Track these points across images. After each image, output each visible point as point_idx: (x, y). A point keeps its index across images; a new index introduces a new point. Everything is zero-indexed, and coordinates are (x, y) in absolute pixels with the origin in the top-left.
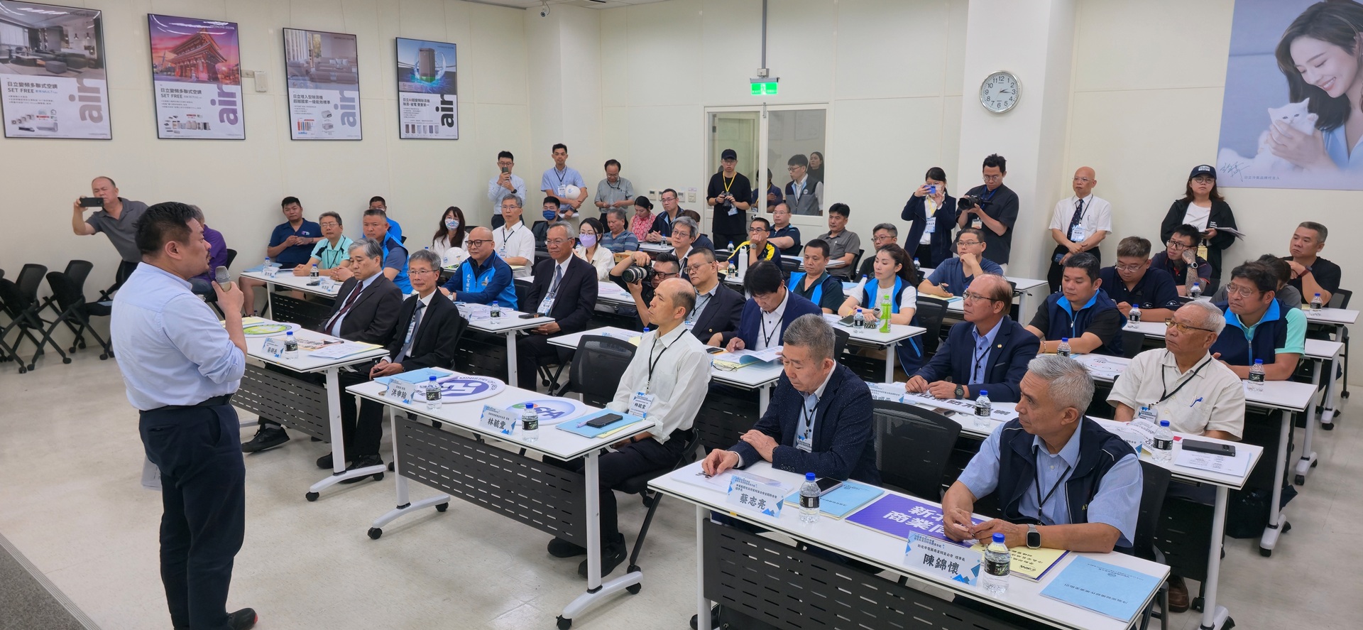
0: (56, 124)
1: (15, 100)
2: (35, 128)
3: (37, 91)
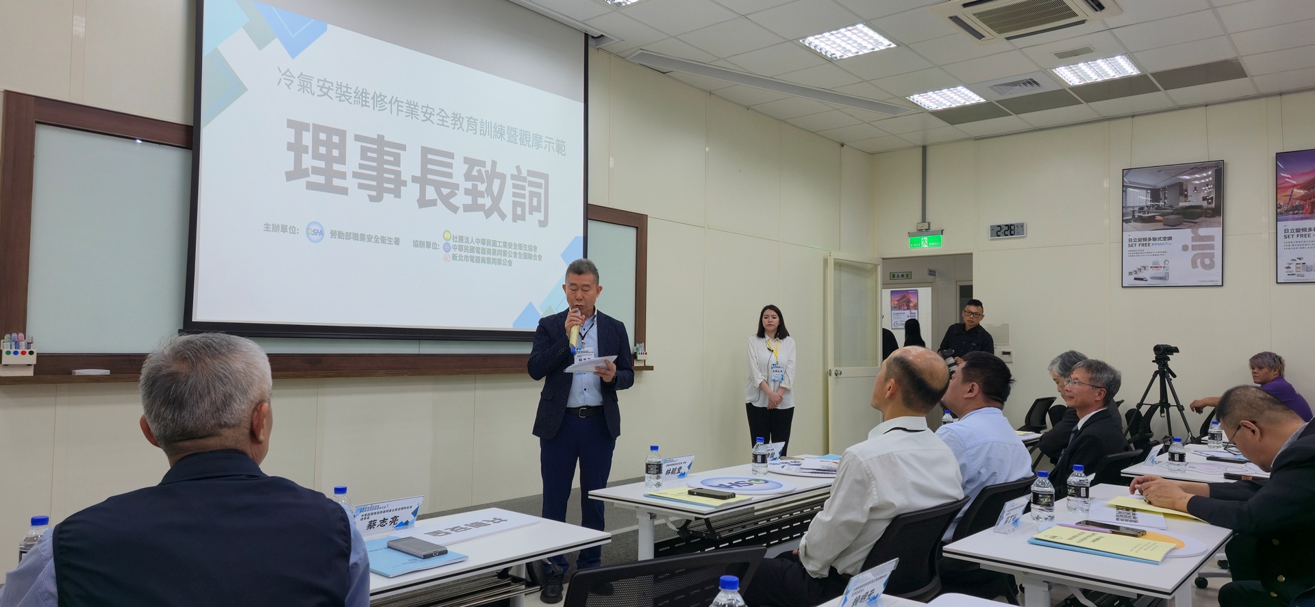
0: (1167, 274)
1: (1133, 254)
2: (1148, 278)
3: (1153, 244)
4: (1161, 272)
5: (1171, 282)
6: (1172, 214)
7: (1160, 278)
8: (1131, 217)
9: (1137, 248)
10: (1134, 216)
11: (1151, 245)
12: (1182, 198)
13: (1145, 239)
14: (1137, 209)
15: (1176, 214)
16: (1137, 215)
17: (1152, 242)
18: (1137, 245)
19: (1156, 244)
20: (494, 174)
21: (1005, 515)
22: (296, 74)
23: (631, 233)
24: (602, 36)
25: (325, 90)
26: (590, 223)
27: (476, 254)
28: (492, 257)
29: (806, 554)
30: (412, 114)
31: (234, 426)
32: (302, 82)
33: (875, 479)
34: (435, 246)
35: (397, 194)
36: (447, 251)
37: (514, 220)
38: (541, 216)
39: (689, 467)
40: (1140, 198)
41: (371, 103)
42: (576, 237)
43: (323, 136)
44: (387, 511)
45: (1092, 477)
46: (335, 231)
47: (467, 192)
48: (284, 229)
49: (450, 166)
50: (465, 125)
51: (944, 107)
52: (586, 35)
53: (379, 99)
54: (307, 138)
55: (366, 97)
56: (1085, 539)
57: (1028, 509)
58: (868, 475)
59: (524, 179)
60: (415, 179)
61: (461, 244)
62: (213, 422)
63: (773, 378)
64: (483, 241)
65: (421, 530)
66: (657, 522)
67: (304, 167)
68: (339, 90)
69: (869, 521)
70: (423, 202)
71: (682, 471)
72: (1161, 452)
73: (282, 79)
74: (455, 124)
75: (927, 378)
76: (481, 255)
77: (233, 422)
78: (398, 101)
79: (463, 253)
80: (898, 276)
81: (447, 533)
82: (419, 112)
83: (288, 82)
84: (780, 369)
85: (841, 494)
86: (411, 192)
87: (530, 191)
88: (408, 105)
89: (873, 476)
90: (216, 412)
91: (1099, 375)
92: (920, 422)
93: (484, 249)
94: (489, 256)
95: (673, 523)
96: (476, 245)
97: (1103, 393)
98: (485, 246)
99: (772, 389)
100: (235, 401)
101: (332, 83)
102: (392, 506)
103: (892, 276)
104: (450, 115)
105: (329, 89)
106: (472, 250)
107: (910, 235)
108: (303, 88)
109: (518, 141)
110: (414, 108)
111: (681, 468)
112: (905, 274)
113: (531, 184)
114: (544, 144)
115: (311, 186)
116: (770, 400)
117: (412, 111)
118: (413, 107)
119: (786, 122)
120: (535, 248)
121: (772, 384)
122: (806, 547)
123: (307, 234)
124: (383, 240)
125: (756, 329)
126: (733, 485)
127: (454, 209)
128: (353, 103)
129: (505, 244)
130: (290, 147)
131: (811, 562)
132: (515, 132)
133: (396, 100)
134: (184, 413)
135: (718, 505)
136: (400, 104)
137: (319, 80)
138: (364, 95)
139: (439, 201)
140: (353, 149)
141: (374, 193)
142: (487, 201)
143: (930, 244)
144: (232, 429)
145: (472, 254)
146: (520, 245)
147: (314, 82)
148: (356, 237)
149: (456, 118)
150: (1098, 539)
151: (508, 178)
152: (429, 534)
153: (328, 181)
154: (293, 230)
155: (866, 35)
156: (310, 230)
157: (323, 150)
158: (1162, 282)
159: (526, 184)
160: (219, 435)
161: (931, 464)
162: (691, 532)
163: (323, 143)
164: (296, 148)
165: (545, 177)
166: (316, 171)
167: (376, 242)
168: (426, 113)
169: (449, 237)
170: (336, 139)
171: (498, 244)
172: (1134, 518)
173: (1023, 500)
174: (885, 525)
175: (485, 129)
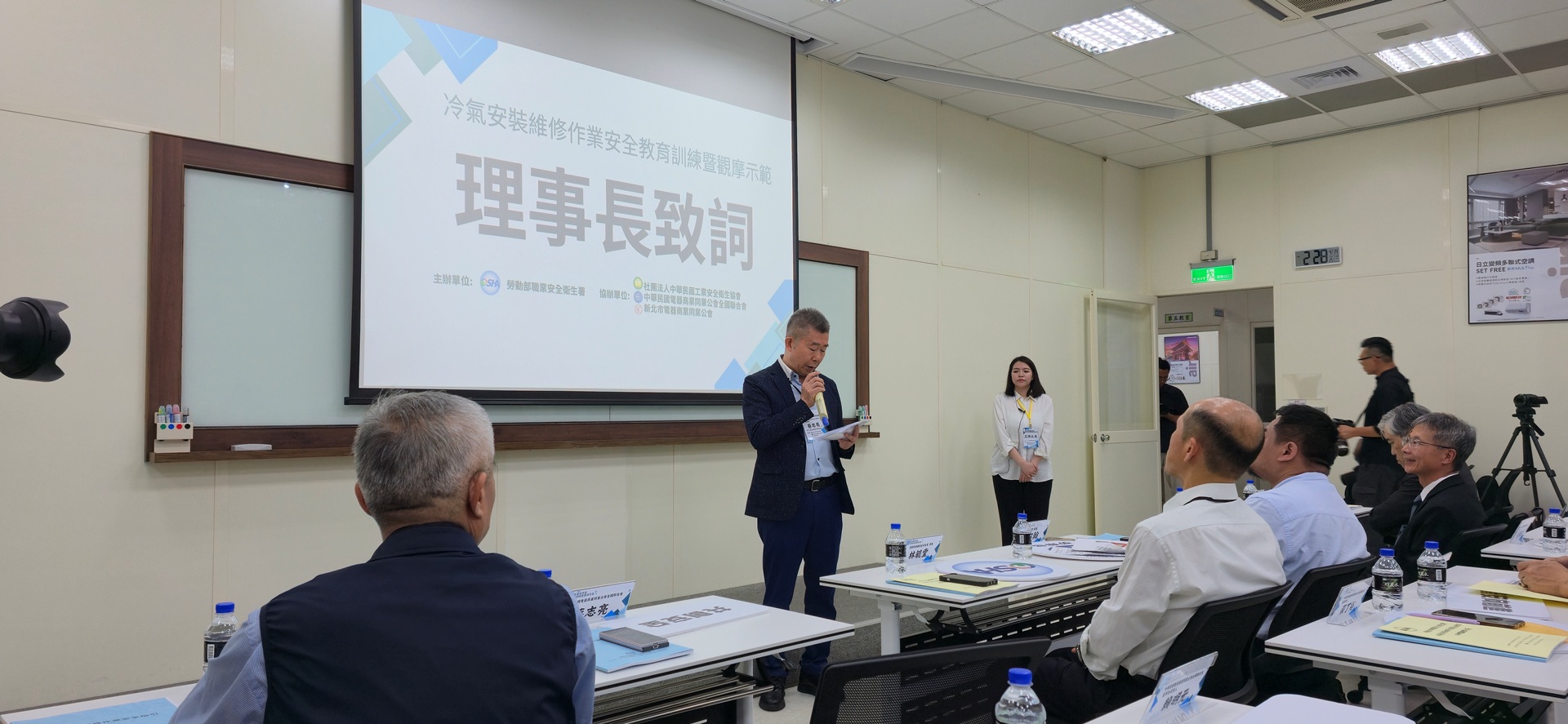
0: (1529, 305)
1: (1483, 282)
2: (1503, 311)
3: (1509, 269)
4: (1520, 304)
5: (1533, 316)
6: (1534, 229)
7: (1521, 311)
8: (1479, 236)
9: (1488, 274)
10: (1483, 234)
11: (1506, 269)
12: (1547, 209)
13: (1498, 263)
14: (1487, 225)
15: (1539, 230)
16: (1487, 232)
17: (1507, 266)
18: (1488, 270)
19: (1513, 269)
20: (689, 210)
21: (1341, 602)
22: (465, 101)
23: (849, 274)
24: (812, 39)
25: (497, 118)
26: (801, 263)
27: (670, 305)
28: (689, 306)
29: (1088, 652)
30: (595, 142)
31: (448, 496)
32: (471, 110)
33: (1175, 560)
34: (624, 296)
35: (580, 236)
36: (638, 301)
37: (714, 263)
38: (743, 257)
39: (936, 549)
40: (1490, 211)
41: (548, 131)
42: (786, 281)
43: (496, 172)
44: (595, 598)
45: (1448, 556)
46: (513, 281)
47: (659, 231)
48: (456, 280)
49: (639, 201)
50: (655, 154)
51: (1234, 106)
52: (793, 40)
53: (557, 126)
54: (479, 175)
55: (543, 125)
56: (1446, 631)
57: (1368, 596)
58: (1166, 554)
59: (724, 214)
60: (600, 218)
61: (654, 292)
62: (425, 491)
63: (1025, 445)
64: (679, 289)
65: (634, 620)
66: (903, 614)
67: (476, 208)
68: (513, 117)
69: (1168, 611)
70: (610, 245)
71: (928, 554)
72: (1531, 528)
73: (450, 107)
74: (643, 152)
75: (1236, 434)
76: (677, 305)
77: (447, 491)
78: (579, 128)
79: (657, 304)
80: (1176, 319)
81: (664, 624)
82: (603, 140)
83: (456, 111)
84: (1034, 434)
85: (1133, 577)
86: (596, 233)
87: (731, 228)
88: (590, 132)
89: (1173, 556)
90: (428, 479)
91: (1446, 433)
92: (1228, 489)
93: (680, 298)
94: (685, 306)
95: (924, 615)
96: (671, 294)
97: (1451, 454)
98: (681, 295)
99: (1025, 458)
100: (450, 468)
101: (505, 110)
102: (601, 592)
103: (1168, 319)
104: (638, 141)
105: (501, 116)
106: (667, 299)
107: (1192, 266)
108: (473, 116)
109: (716, 169)
110: (597, 135)
111: (926, 550)
112: (1184, 315)
113: (733, 220)
114: (746, 172)
115: (484, 230)
116: (1021, 471)
117: (595, 138)
118: (596, 133)
119: (1033, 133)
120: (738, 294)
121: (1024, 452)
122: (1088, 643)
123: (482, 285)
124: (566, 290)
125: (1004, 386)
126: (992, 570)
127: (645, 252)
128: (528, 131)
129: (704, 290)
130: (461, 185)
131: (1095, 661)
132: (713, 159)
133: (577, 127)
134: (395, 479)
135: (977, 593)
136: (581, 130)
137: (490, 107)
138: (540, 122)
139: (628, 243)
140: (530, 185)
141: (555, 236)
142: (682, 242)
143: (1218, 277)
144: (446, 499)
145: (667, 304)
146: (721, 292)
147: (485, 110)
148: (535, 287)
149: (645, 144)
150: (1463, 632)
151: (706, 213)
152: (644, 624)
153: (504, 223)
154: (466, 281)
155: (1136, 21)
156: (484, 281)
157: (496, 188)
158: (1521, 316)
159: (726, 220)
160: (431, 505)
161: (1244, 541)
162: (944, 626)
163: (496, 180)
164: (467, 186)
165: (748, 210)
166: (490, 212)
167: (559, 292)
168: (610, 140)
169: (640, 285)
170: (510, 175)
171: (696, 292)
172: (1507, 606)
173: (1362, 585)
174: (1189, 616)
175: (678, 157)
